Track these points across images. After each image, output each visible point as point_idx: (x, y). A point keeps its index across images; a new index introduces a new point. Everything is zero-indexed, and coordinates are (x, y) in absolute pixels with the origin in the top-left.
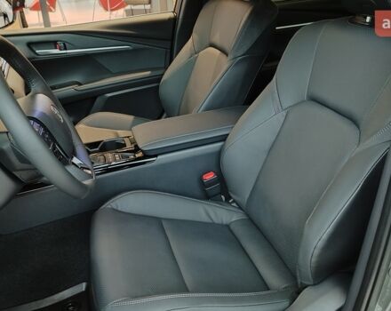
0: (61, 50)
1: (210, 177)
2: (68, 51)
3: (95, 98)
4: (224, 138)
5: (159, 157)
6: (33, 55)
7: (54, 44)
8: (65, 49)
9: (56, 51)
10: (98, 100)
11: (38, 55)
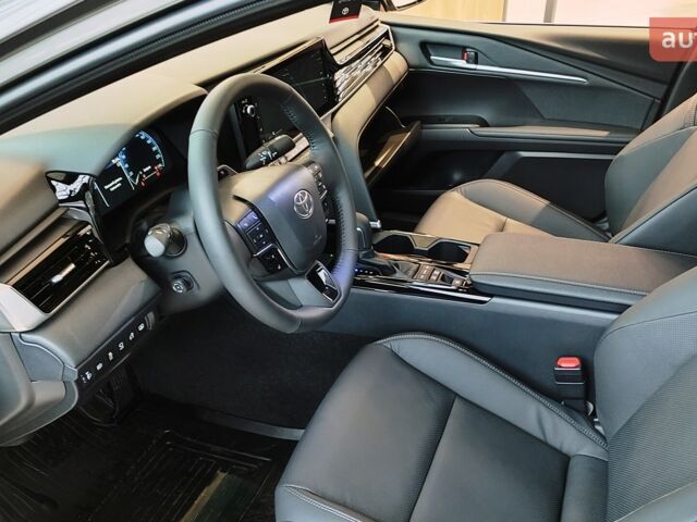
0: (468, 62)
1: (569, 364)
2: (479, 67)
3: (501, 153)
4: (619, 309)
5: (495, 300)
6: (424, 61)
7: (461, 50)
8: (476, 62)
9: (461, 63)
10: (504, 158)
11: (431, 62)
